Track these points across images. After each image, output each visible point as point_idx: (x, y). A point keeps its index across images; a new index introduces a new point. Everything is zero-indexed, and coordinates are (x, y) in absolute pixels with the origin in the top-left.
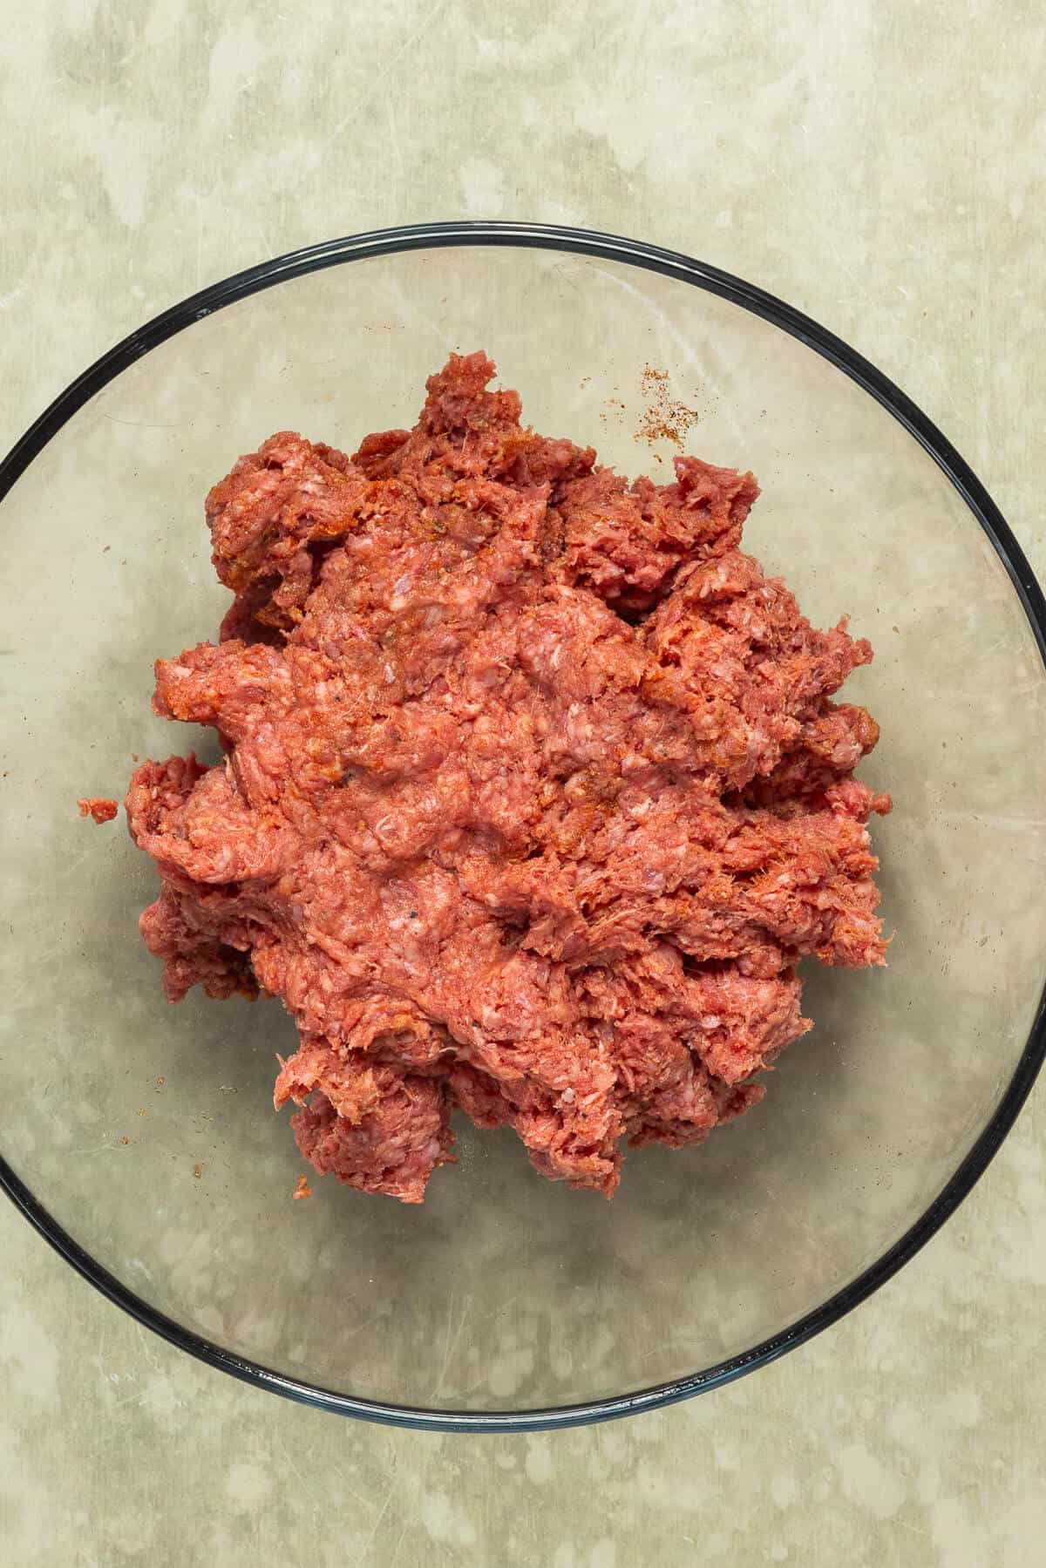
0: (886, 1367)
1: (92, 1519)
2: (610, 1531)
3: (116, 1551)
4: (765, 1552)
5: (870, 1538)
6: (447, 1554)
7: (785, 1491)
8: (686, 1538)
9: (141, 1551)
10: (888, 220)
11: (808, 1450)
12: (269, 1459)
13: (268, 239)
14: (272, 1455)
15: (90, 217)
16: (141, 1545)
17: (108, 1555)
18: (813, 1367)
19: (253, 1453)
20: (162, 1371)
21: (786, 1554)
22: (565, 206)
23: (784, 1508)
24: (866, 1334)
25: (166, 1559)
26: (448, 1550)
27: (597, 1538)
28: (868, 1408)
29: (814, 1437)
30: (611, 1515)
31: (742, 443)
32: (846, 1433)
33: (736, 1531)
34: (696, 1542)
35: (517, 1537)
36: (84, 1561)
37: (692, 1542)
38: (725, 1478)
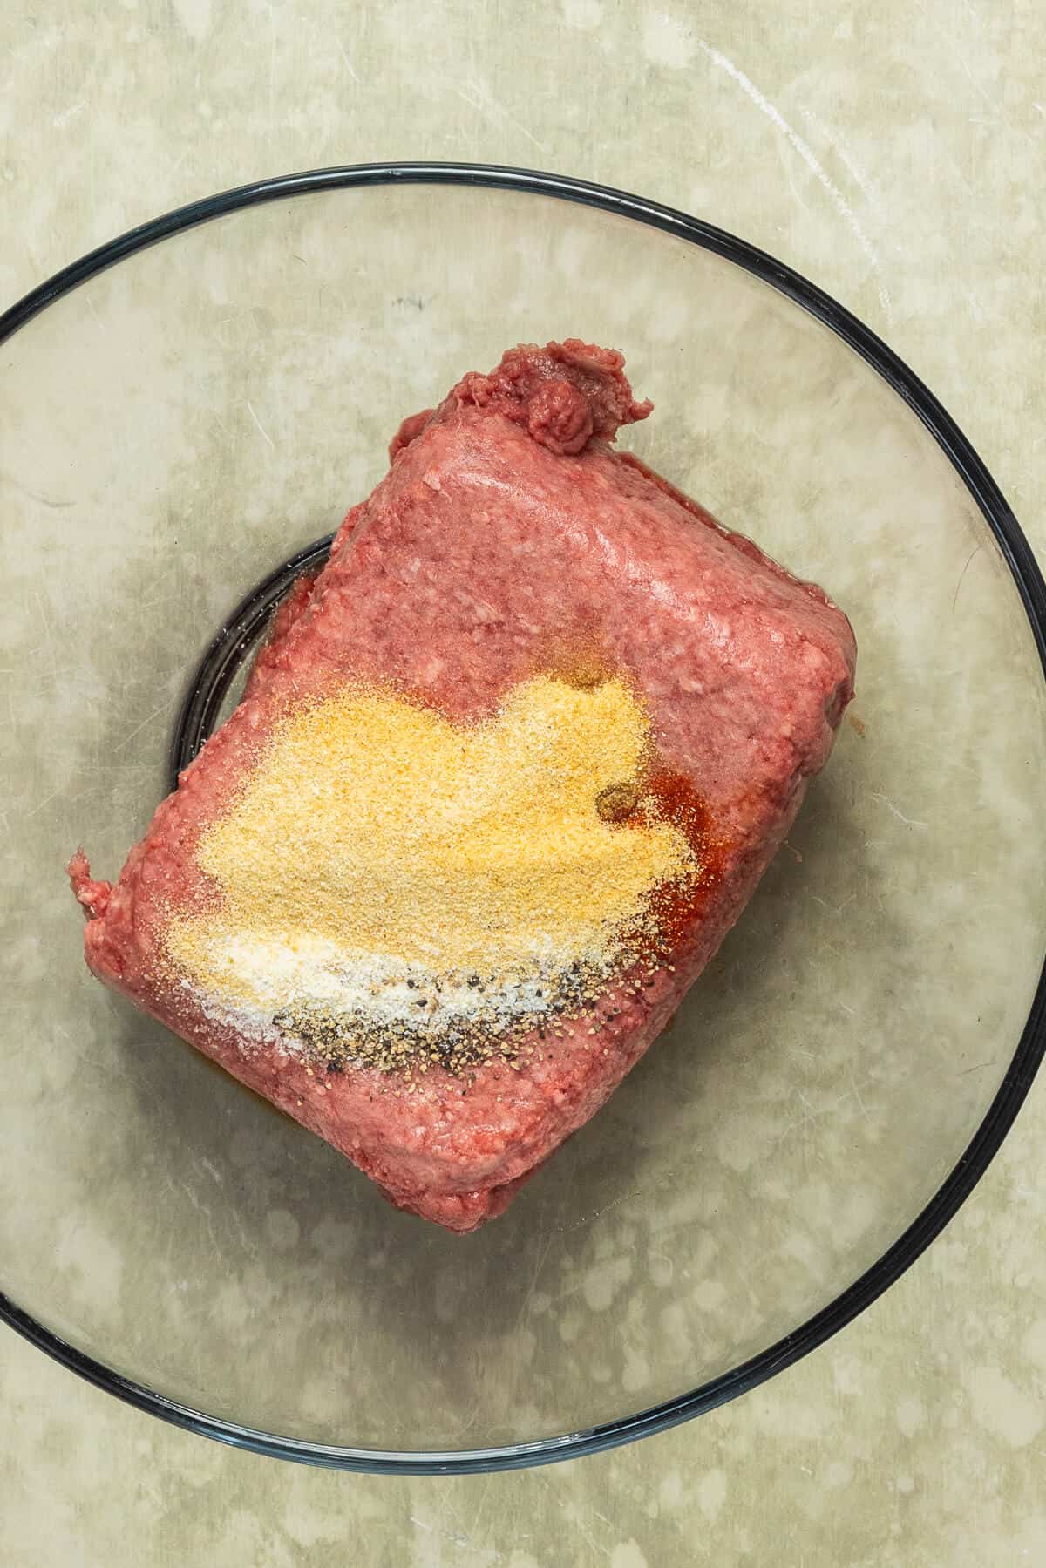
0: (1023, 1281)
1: (155, 1448)
2: (720, 1461)
3: (181, 1483)
4: (890, 1483)
5: (1004, 1469)
6: (542, 1486)
7: (910, 1416)
8: (803, 1469)
9: (209, 1483)
10: (1023, 31)
11: (937, 1373)
12: (347, 1374)
13: (348, 53)
14: (351, 1369)
15: (152, 27)
16: (209, 1477)
17: (173, 1488)
18: (941, 1283)
19: (331, 1368)
20: (234, 1277)
21: (912, 1487)
22: (671, 15)
23: (910, 1435)
24: (999, 1246)
25: (237, 1491)
26: (543, 1481)
27: (706, 1468)
28: (1001, 1326)
29: (943, 1357)
30: (721, 1444)
31: (874, 261)
32: (978, 1353)
33: (858, 1461)
34: (814, 1474)
35: (619, 1466)
36: (147, 1493)
37: (810, 1472)
38: (847, 1403)
